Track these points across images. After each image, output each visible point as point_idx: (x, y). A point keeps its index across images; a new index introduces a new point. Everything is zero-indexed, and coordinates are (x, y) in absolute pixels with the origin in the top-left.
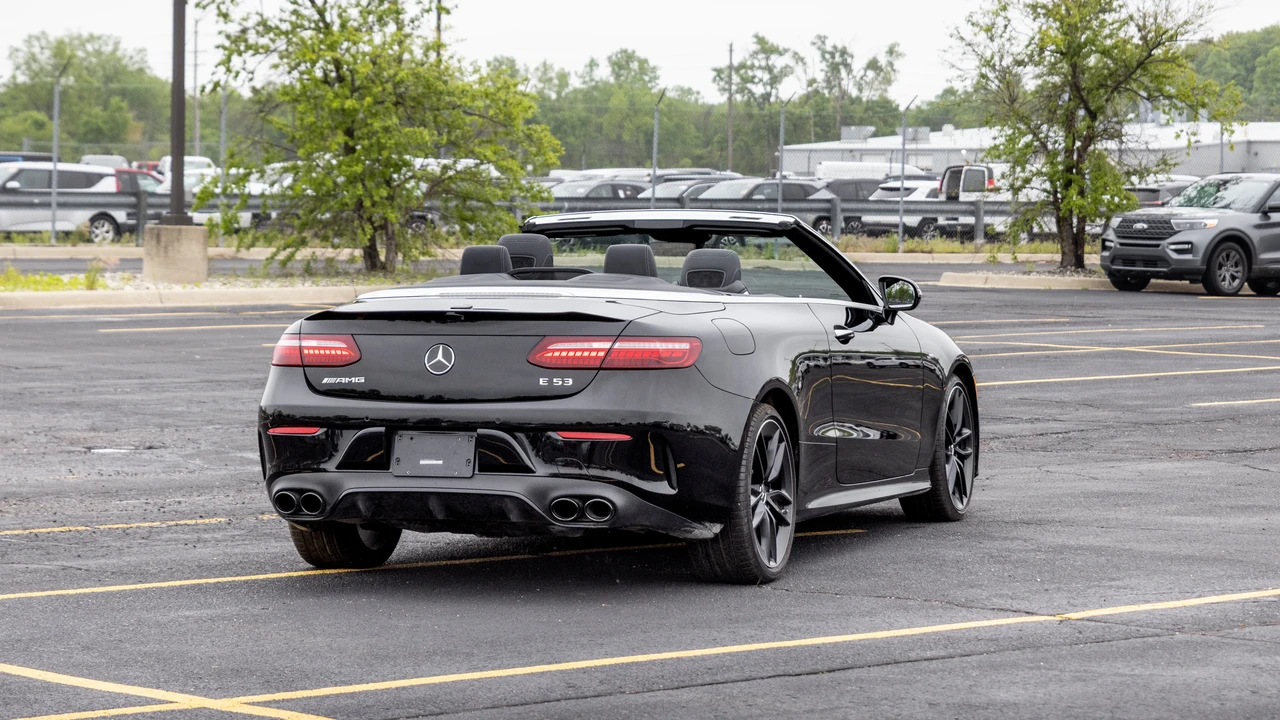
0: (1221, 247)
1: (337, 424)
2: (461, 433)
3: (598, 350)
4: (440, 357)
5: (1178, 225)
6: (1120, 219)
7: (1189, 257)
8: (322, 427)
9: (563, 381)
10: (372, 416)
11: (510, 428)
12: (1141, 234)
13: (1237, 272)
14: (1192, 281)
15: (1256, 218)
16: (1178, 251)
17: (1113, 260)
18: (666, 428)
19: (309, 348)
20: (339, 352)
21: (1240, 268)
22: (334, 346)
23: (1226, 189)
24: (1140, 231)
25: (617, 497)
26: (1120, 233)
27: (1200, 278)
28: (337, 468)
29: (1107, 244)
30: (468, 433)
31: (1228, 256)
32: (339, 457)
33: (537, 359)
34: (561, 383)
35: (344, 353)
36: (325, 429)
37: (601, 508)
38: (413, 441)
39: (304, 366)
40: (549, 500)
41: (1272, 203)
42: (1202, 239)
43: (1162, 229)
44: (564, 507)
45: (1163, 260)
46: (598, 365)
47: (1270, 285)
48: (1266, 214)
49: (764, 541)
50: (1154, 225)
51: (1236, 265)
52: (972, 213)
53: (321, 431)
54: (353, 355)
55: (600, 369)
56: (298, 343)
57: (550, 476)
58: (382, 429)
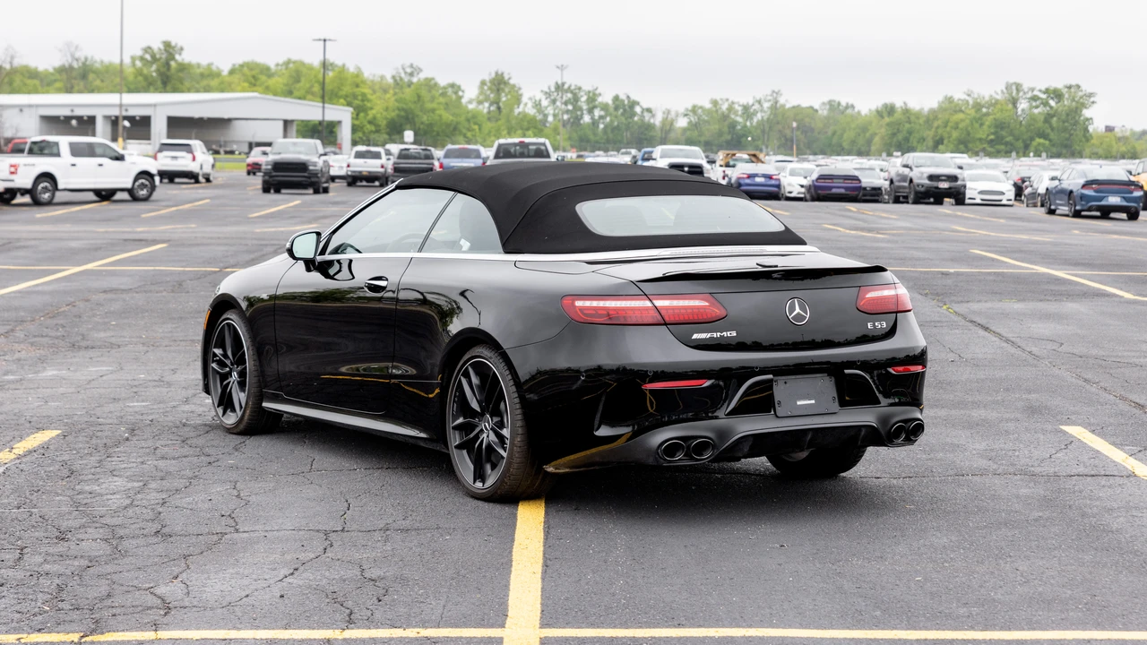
1: (731, 376)
4: (798, 310)
10: (760, 365)
19: (665, 308)
20: (702, 310)
22: (692, 302)
28: (729, 415)
32: (727, 405)
33: (861, 306)
34: (880, 326)
35: (707, 310)
36: (713, 380)
38: (788, 385)
39: (666, 324)
40: (888, 428)
53: (708, 383)
54: (719, 312)
55: (897, 312)
56: (648, 304)
57: (891, 405)
58: (771, 376)
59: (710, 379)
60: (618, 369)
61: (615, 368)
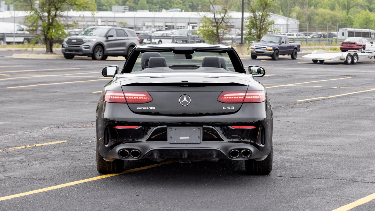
0: (97, 47)
1: (147, 125)
2: (195, 127)
3: (241, 96)
4: (185, 99)
5: (85, 41)
6: (68, 39)
7: (88, 50)
10: (161, 121)
12: (74, 43)
13: (100, 54)
14: (89, 56)
15: (105, 39)
16: (85, 48)
17: (66, 50)
19: (128, 96)
20: (142, 98)
21: (101, 53)
22: (140, 96)
26: (67, 43)
27: (91, 55)
28: (146, 141)
29: (64, 46)
31: (98, 49)
33: (220, 99)
34: (230, 108)
35: (145, 98)
36: (141, 127)
37: (247, 153)
38: (177, 130)
39: (127, 103)
40: (228, 151)
41: (109, 34)
42: (92, 45)
43: (80, 42)
44: (234, 153)
45: (81, 50)
46: (242, 101)
48: (107, 38)
50: (78, 41)
51: (100, 52)
53: (139, 127)
54: (149, 99)
55: (243, 103)
56: (122, 94)
57: (229, 142)
58: (166, 126)
59: (139, 126)
60: (113, 120)
61: (112, 120)
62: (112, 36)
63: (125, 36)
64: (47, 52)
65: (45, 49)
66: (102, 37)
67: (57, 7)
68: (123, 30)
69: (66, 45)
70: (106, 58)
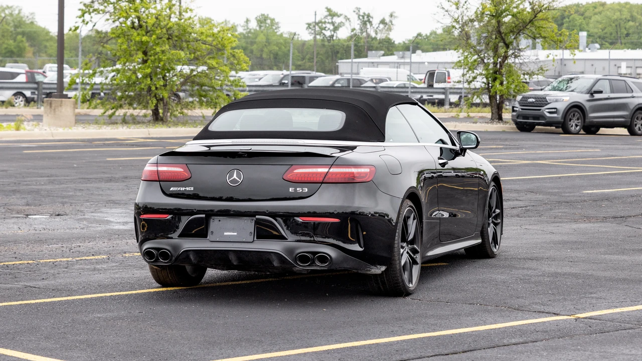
0: (571, 111)
5: (550, 100)
6: (521, 97)
7: (555, 115)
8: (170, 214)
9: (303, 190)
11: (274, 215)
12: (532, 104)
13: (578, 123)
14: (556, 127)
15: (587, 97)
16: (550, 113)
17: (518, 117)
18: (357, 214)
21: (580, 121)
23: (572, 82)
24: (531, 103)
25: (332, 253)
26: (521, 103)
27: (561, 125)
29: (515, 109)
30: (250, 218)
31: (574, 115)
32: (179, 231)
41: (595, 89)
42: (562, 106)
43: (542, 102)
45: (543, 117)
47: (593, 129)
48: (592, 94)
49: (406, 273)
50: (538, 100)
51: (578, 119)
52: (443, 93)
62: (601, 92)
63: (627, 92)
64: (492, 119)
65: (489, 115)
66: (582, 93)
67: (507, 42)
68: (625, 81)
69: (518, 108)
70: (598, 130)
